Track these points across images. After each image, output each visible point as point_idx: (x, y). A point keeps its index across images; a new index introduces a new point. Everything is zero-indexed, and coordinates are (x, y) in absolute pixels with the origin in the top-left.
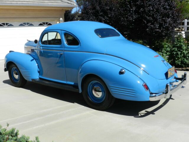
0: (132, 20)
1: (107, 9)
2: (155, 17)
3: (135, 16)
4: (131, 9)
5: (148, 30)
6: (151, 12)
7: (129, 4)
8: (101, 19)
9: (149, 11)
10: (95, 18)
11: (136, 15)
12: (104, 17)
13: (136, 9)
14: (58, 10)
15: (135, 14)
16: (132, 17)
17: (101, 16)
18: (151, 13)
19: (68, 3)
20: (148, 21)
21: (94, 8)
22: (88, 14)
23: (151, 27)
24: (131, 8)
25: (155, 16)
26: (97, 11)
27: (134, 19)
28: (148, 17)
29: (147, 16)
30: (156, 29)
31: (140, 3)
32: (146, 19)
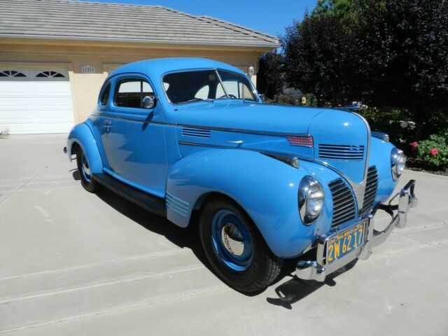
0: (383, 65)
1: (333, 47)
2: (441, 57)
3: (390, 56)
4: (383, 42)
5: (417, 85)
6: (431, 45)
7: (378, 31)
8: (320, 67)
9: (427, 43)
10: (307, 64)
11: (393, 54)
12: (325, 64)
13: (393, 41)
14: (246, 52)
15: (390, 52)
16: (384, 58)
17: (320, 60)
18: (430, 48)
19: (265, 40)
20: (421, 66)
21: (308, 47)
22: (294, 58)
23: (427, 78)
24: (384, 38)
25: (440, 54)
26: (314, 53)
27: (387, 63)
28: (423, 57)
29: (419, 53)
30: (440, 84)
31: (405, 26)
32: (416, 61)
